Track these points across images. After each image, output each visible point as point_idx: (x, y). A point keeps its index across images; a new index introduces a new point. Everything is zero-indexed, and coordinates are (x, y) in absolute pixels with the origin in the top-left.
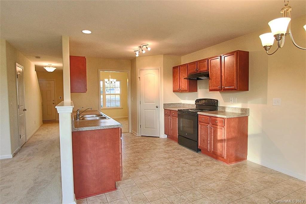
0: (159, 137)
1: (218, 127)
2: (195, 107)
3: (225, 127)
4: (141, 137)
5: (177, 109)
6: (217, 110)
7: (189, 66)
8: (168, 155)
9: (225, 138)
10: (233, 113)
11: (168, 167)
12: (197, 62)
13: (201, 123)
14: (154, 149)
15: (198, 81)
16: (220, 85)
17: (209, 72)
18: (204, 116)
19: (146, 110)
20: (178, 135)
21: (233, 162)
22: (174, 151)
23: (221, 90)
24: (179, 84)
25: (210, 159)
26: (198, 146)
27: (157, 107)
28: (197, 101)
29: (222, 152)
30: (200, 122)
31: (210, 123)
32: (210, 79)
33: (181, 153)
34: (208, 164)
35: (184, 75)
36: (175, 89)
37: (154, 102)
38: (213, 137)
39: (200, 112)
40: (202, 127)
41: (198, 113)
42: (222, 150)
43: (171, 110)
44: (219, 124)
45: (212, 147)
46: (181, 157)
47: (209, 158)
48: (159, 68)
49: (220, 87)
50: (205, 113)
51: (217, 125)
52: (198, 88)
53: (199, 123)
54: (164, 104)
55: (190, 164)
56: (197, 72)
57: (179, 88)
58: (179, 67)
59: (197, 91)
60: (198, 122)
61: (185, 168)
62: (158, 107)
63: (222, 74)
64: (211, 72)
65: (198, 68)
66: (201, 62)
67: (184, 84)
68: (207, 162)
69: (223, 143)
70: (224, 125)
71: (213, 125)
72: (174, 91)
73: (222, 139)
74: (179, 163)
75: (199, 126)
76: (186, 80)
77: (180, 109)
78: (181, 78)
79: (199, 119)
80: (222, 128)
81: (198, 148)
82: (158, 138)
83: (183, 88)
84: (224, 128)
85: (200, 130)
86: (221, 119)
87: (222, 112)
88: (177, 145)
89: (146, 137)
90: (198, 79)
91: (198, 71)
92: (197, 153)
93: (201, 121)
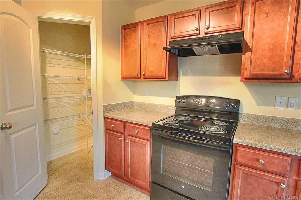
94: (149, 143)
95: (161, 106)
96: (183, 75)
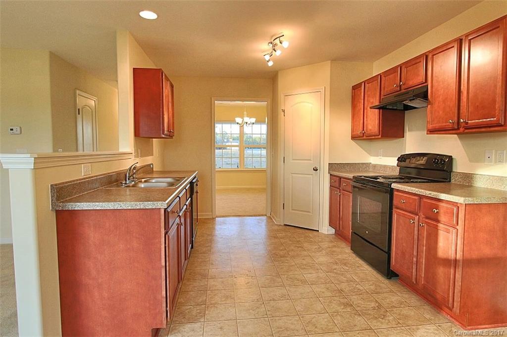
0: (318, 231)
1: (441, 226)
2: (396, 173)
3: (460, 227)
4: (284, 227)
5: (351, 176)
6: (450, 181)
7: (383, 78)
8: (315, 275)
9: (459, 256)
10: (492, 191)
11: (298, 308)
12: (401, 66)
13: (398, 211)
14: (293, 257)
15: (406, 112)
16: (456, 115)
17: (428, 85)
18: (405, 195)
19: (293, 175)
20: (351, 231)
21: (481, 324)
22: (335, 267)
23: (458, 129)
24: (362, 121)
25: (418, 303)
26: (391, 266)
27: (317, 170)
28: (402, 159)
29: (449, 294)
30: (397, 208)
31: (421, 214)
32: (429, 103)
33: (348, 276)
34: (406, 317)
35: (371, 101)
36: (354, 133)
37: (310, 160)
38: (424, 248)
39: (399, 183)
40: (401, 221)
41: (394, 186)
42: (447, 287)
43: (340, 178)
44: (443, 218)
45: (423, 276)
46: (344, 286)
47: (413, 300)
48: (322, 89)
49: (456, 121)
50: (409, 188)
51: (438, 221)
52: (406, 128)
53: (394, 210)
54: (329, 164)
55: (358, 309)
56: (400, 90)
57: (361, 129)
58: (363, 84)
59: (403, 137)
60: (394, 207)
61: (339, 318)
62: (319, 170)
63: (462, 87)
64: (432, 87)
65: (403, 79)
66: (410, 64)
67: (373, 120)
68: (405, 311)
69: (452, 271)
70: (455, 222)
71: (427, 218)
72: (354, 138)
73: (450, 258)
74: (330, 302)
75: (395, 217)
76: (377, 111)
77: (356, 175)
78: (367, 109)
79: (395, 202)
80: (451, 229)
81: (391, 268)
82: (315, 233)
83: (370, 130)
84: (454, 231)
85: (397, 228)
86: (449, 206)
87: (462, 186)
88: (346, 253)
89: (293, 228)
90: (408, 108)
91: (403, 87)
92: (386, 281)
93: (399, 206)
94: (351, 195)
95: (381, 166)
96: (408, 131)
